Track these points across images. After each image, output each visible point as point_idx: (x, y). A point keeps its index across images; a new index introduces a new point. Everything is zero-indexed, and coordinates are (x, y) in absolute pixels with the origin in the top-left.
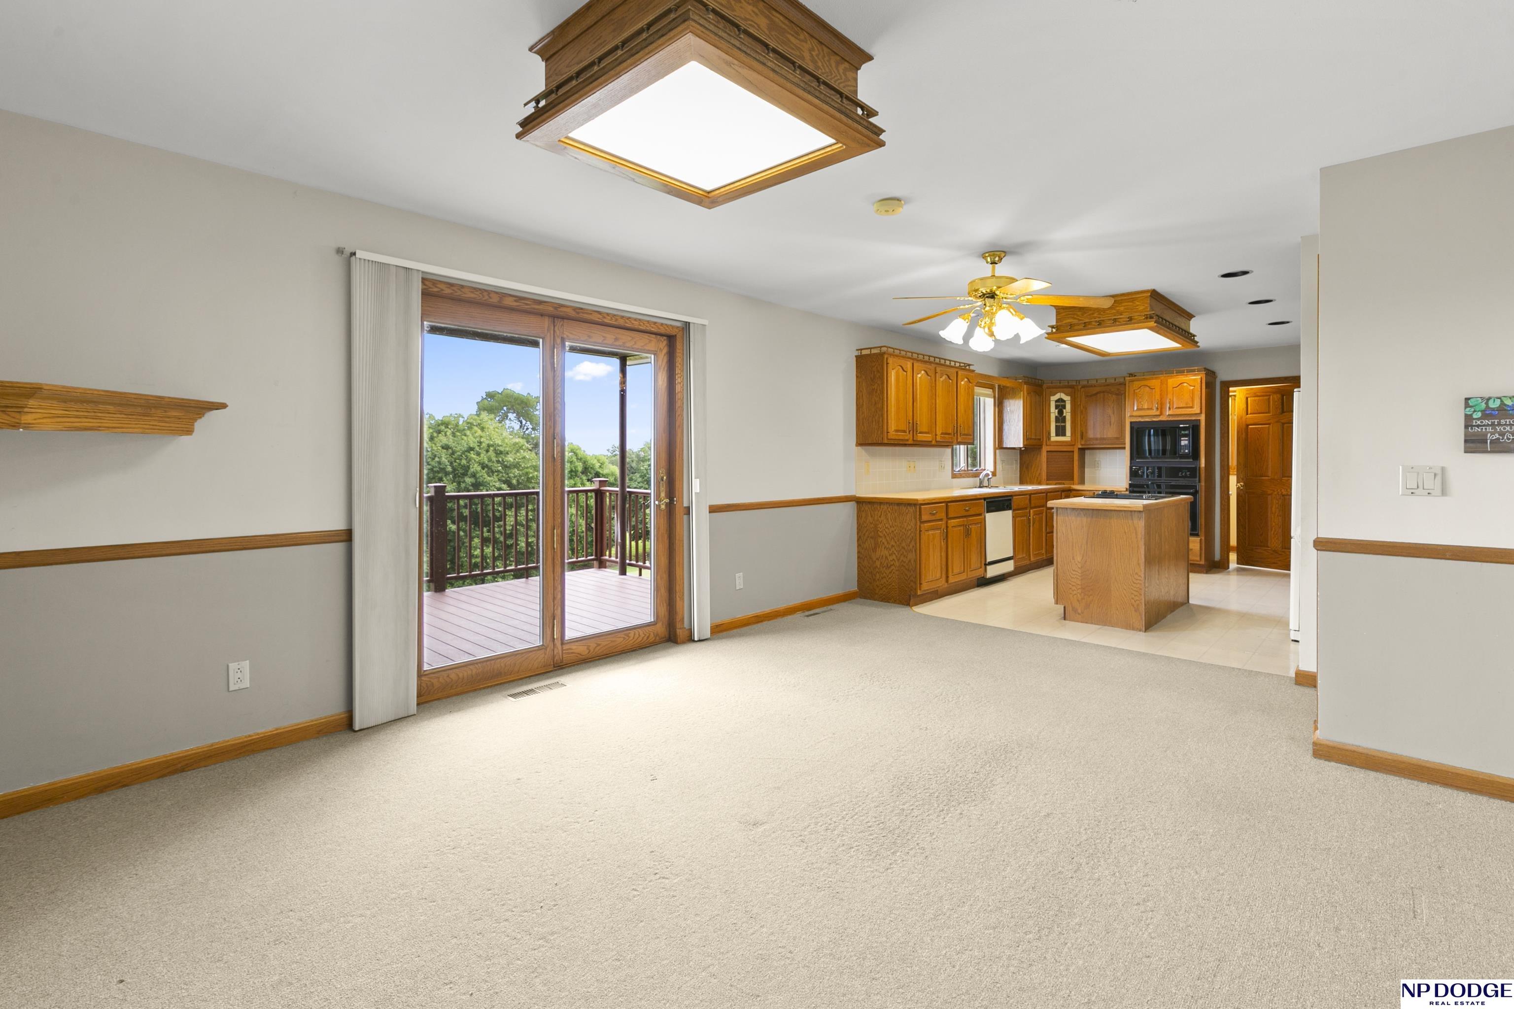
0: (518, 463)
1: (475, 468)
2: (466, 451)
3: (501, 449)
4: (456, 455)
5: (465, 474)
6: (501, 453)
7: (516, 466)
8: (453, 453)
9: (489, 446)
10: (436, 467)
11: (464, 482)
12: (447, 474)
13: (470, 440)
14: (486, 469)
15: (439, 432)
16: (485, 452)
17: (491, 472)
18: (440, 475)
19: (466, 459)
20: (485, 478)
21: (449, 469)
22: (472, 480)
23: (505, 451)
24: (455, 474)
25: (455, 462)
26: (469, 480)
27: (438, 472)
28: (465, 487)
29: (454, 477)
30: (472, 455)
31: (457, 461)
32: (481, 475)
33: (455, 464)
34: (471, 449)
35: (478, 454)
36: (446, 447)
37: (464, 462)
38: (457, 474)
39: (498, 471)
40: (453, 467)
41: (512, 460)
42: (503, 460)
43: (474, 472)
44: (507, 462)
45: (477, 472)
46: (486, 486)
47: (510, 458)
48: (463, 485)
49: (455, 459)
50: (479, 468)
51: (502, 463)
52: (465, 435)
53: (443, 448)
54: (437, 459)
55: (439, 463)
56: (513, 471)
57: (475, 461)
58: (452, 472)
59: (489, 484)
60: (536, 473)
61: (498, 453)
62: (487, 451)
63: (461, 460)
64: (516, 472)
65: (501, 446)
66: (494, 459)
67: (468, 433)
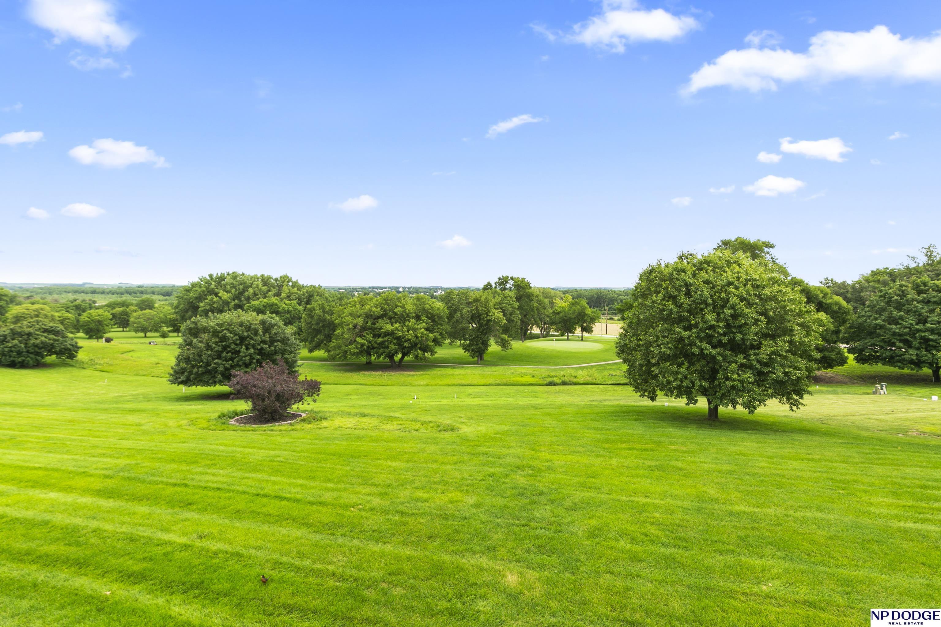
0: (774, 296)
1: (734, 300)
2: (726, 285)
3: (758, 283)
4: (716, 289)
5: (723, 307)
6: (758, 286)
7: (772, 298)
8: (714, 287)
9: (747, 280)
10: (698, 299)
11: (723, 312)
12: (707, 305)
13: (729, 275)
14: (745, 302)
15: (701, 269)
16: (743, 286)
17: (750, 305)
18: (702, 306)
19: (725, 293)
20: (743, 310)
21: (710, 301)
22: (732, 311)
23: (762, 285)
24: (715, 306)
25: (715, 295)
26: (728, 311)
27: (700, 304)
28: (724, 318)
29: (714, 308)
30: (731, 289)
31: (717, 294)
32: (740, 307)
33: (715, 297)
34: (730, 284)
35: (737, 288)
36: (707, 282)
37: (723, 295)
38: (717, 305)
39: (756, 304)
40: (713, 300)
41: (768, 293)
42: (759, 294)
43: (733, 304)
44: (764, 295)
45: (736, 304)
46: (744, 317)
47: (767, 292)
48: (722, 316)
49: (715, 292)
50: (738, 301)
51: (759, 296)
52: (724, 271)
53: (704, 282)
54: (699, 293)
55: (701, 295)
56: (770, 304)
57: (734, 294)
58: (712, 304)
59: (747, 315)
60: (794, 306)
61: (756, 287)
62: (745, 285)
63: (720, 293)
64: (773, 304)
65: (758, 280)
66: (752, 292)
67: (727, 269)
